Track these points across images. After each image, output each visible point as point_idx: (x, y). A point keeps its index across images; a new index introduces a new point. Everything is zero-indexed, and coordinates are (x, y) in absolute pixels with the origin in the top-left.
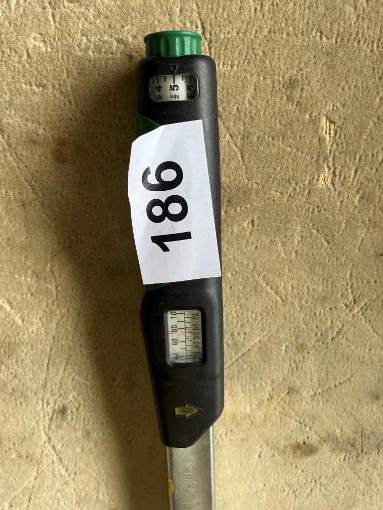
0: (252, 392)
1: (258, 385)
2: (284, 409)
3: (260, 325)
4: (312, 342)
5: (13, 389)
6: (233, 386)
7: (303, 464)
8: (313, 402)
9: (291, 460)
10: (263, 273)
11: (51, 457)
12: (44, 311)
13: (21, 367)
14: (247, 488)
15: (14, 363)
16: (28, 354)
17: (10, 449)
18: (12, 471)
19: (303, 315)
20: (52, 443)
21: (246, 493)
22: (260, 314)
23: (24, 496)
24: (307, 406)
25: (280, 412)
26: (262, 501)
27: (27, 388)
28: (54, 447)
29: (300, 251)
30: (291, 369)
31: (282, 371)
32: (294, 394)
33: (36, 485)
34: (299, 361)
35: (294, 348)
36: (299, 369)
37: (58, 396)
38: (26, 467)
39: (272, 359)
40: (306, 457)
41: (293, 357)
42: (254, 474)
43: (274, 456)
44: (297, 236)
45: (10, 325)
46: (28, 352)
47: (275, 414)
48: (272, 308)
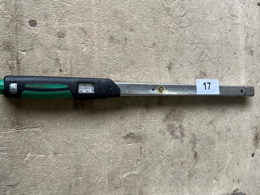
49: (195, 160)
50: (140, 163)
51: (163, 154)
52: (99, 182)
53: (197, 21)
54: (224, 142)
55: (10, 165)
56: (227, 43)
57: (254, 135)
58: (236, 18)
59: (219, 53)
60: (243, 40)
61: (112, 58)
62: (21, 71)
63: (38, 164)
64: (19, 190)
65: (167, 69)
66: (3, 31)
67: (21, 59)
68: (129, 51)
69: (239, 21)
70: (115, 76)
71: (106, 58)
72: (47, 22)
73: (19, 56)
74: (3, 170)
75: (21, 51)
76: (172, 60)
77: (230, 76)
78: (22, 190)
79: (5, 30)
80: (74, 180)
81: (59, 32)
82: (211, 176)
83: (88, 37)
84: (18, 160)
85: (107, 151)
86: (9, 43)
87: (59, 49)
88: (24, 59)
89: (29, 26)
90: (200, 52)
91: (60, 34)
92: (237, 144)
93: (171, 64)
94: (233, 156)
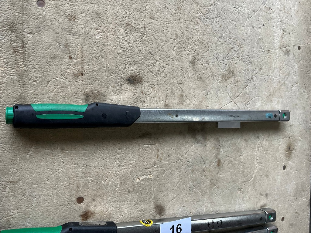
49: (218, 168)
50: (156, 167)
51: (183, 158)
52: (110, 185)
53: (227, 12)
54: (251, 151)
55: (12, 158)
56: (260, 39)
57: (286, 145)
58: (271, 12)
59: (250, 50)
60: (278, 37)
61: (129, 47)
62: (26, 55)
63: (43, 159)
64: (20, 188)
65: (191, 65)
66: (7, 9)
67: (26, 42)
68: (148, 41)
69: (274, 15)
70: (131, 68)
71: (121, 47)
72: (57, 3)
73: (24, 38)
74: (3, 164)
75: (27, 33)
76: (196, 54)
77: (262, 77)
78: (24, 187)
79: (9, 9)
80: (82, 180)
81: (69, 15)
82: (236, 187)
83: (102, 22)
84: (20, 154)
85: (120, 150)
86: (14, 23)
87: (69, 33)
88: (30, 42)
89: (36, 6)
90: (229, 48)
91: (71, 17)
92: (266, 153)
93: (195, 59)
94: (260, 167)
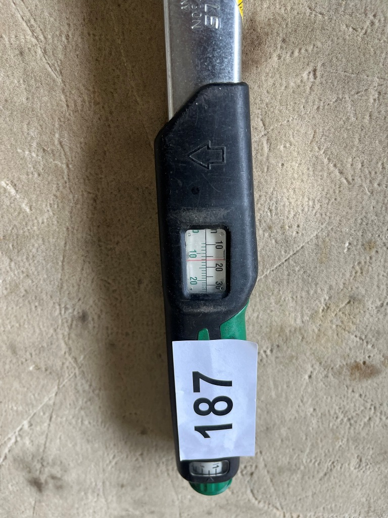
0: (305, 300)
1: (312, 292)
2: (342, 322)
3: (318, 215)
4: (384, 239)
5: (26, 291)
6: (281, 293)
7: (362, 387)
8: (378, 314)
9: (348, 382)
10: (325, 145)
11: (73, 369)
12: (55, 195)
13: (32, 264)
14: (294, 413)
15: (25, 260)
16: (39, 250)
17: (26, 360)
18: (30, 385)
19: (374, 203)
20: (73, 354)
21: (293, 418)
22: (319, 201)
23: (44, 414)
24: (371, 320)
25: (337, 326)
26: (311, 429)
27: (42, 290)
28: (75, 359)
29: (376, 114)
30: (354, 273)
31: (343, 274)
32: (356, 303)
33: (58, 401)
34: (365, 262)
35: (359, 246)
36: (364, 273)
37: (77, 300)
38: (46, 382)
39: (331, 260)
40: (365, 380)
41: (358, 257)
42: (303, 396)
43: (327, 377)
44: (373, 92)
45: (16, 213)
46: (39, 247)
47: (331, 327)
48: (335, 192)
